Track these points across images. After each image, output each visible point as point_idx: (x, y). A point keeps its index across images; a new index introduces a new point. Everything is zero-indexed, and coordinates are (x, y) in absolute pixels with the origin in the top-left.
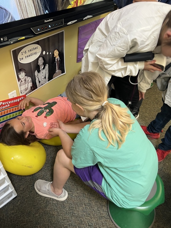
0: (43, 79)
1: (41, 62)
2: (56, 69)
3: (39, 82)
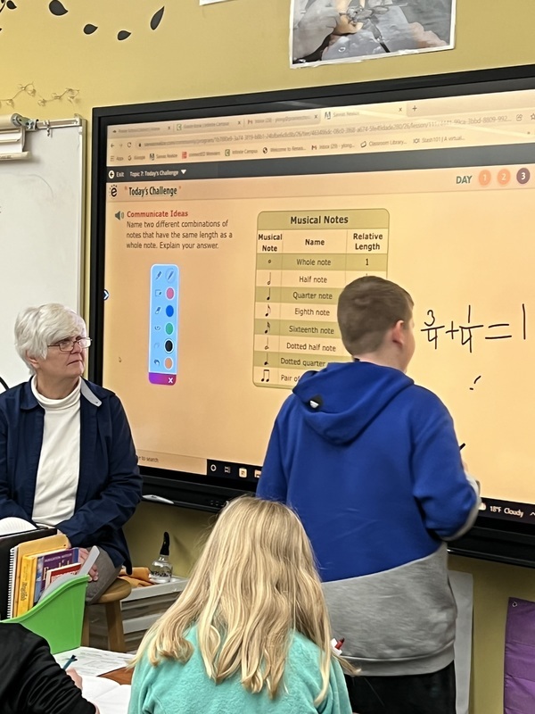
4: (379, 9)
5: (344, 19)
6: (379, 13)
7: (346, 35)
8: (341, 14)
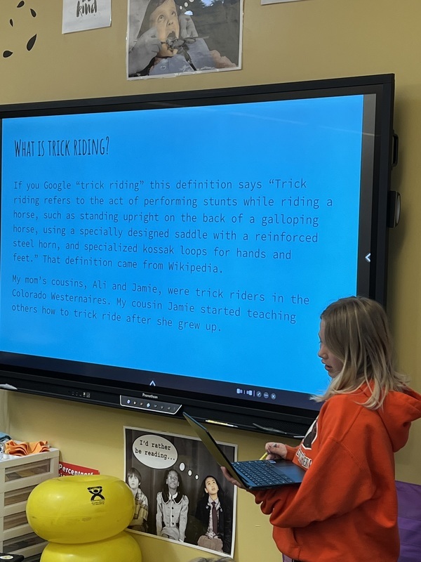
0: (171, 525)
1: (172, 481)
2: (208, 525)
3: (164, 525)
4: (189, 40)
5: (164, 46)
6: (189, 42)
7: (166, 57)
8: (162, 43)
